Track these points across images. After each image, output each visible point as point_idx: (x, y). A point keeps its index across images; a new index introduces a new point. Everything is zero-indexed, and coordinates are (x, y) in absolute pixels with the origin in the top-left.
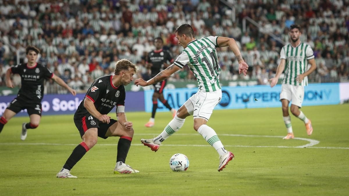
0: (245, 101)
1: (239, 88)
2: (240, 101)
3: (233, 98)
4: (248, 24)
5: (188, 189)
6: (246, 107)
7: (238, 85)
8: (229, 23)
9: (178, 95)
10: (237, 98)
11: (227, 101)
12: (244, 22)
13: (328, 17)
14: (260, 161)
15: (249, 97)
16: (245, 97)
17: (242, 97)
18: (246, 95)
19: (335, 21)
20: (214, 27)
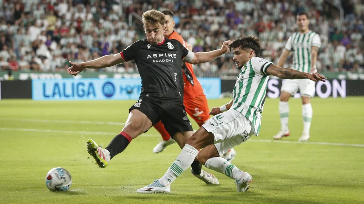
0: (129, 93)
1: (123, 80)
2: (124, 92)
3: (118, 90)
4: (134, 19)
5: (75, 172)
6: (130, 98)
7: (123, 77)
8: (116, 17)
9: (64, 85)
11: (112, 92)
12: (130, 18)
13: (211, 15)
15: (132, 89)
16: (129, 89)
17: (126, 89)
18: (130, 87)
19: (217, 19)
20: (101, 21)
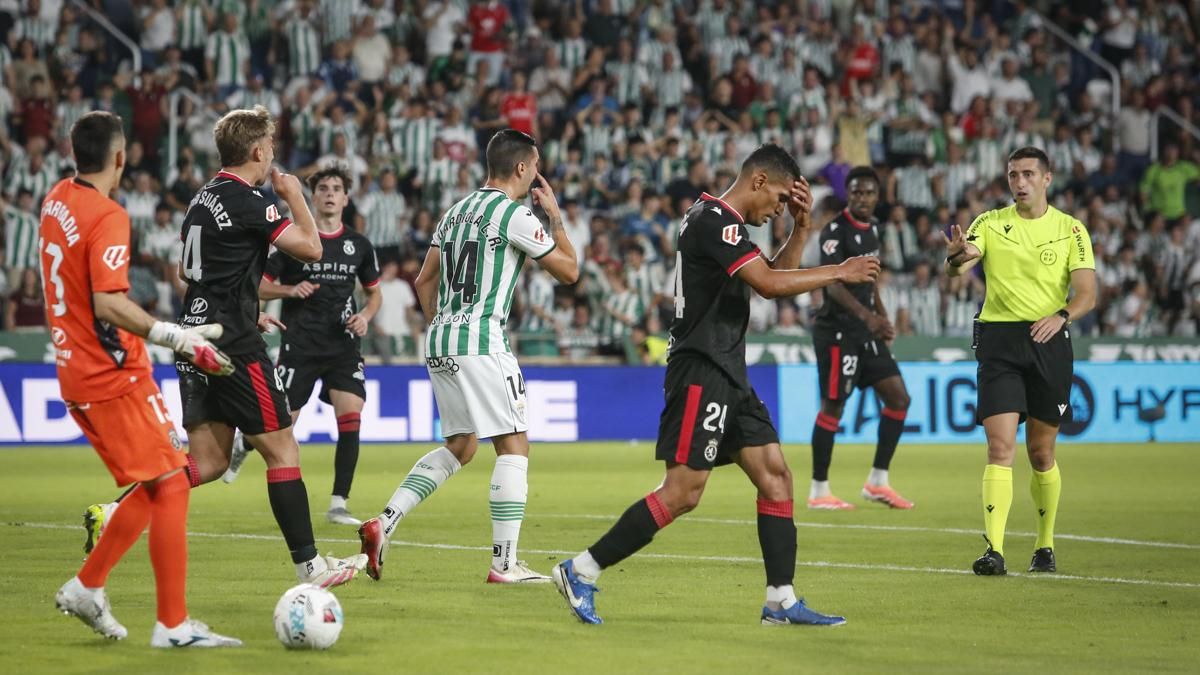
0: (1150, 417)
1: (1125, 367)
6: (1152, 439)
10: (1119, 404)
11: (1082, 416)
14: (1183, 638)
15: (1163, 402)
16: (1148, 402)
17: (1137, 403)
18: (1153, 394)
